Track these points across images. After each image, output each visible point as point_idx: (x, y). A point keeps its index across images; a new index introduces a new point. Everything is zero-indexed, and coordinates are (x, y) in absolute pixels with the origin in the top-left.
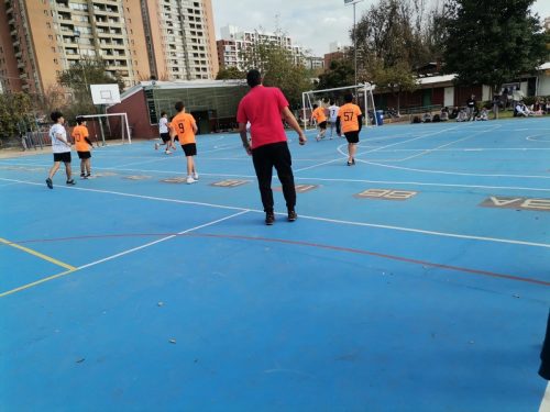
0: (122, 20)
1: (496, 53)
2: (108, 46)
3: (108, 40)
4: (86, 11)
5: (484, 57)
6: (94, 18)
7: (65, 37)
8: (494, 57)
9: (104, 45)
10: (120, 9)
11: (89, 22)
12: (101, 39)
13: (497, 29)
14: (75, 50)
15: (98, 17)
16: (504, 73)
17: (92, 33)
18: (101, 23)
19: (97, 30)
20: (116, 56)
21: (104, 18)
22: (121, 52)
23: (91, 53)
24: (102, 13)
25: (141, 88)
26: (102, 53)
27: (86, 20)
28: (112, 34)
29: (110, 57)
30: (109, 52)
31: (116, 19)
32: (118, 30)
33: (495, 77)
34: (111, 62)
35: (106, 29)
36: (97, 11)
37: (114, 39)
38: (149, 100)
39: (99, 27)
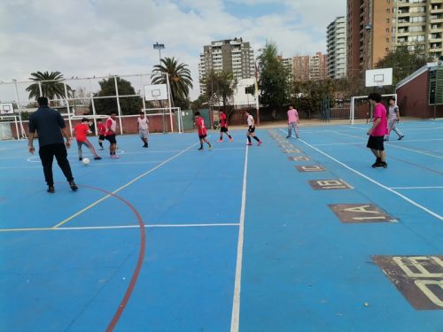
2: (439, 30)
3: (439, 25)
6: (430, 7)
7: (400, 28)
9: (435, 30)
11: (425, 11)
12: (432, 25)
14: (406, 38)
15: (434, 5)
17: (425, 21)
18: (436, 10)
19: (431, 17)
21: (439, 6)
23: (421, 39)
25: (426, 69)
26: (430, 36)
27: (422, 10)
29: (438, 40)
30: (438, 35)
34: (439, 44)
35: (439, 16)
38: (432, 80)
39: (433, 14)
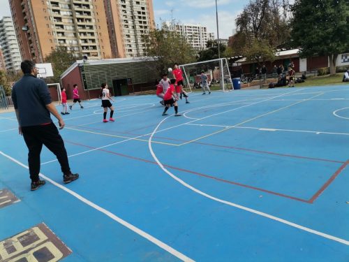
0: (93, 21)
1: (330, 30)
2: (85, 38)
3: (85, 34)
4: (71, 16)
5: (320, 34)
6: (76, 20)
7: (58, 33)
8: (329, 33)
9: (83, 37)
10: (92, 13)
11: (73, 22)
12: (80, 33)
13: (330, 11)
14: (64, 40)
15: (78, 19)
16: (338, 46)
17: (75, 29)
18: (80, 23)
19: (78, 27)
20: (89, 43)
21: (82, 20)
22: (93, 41)
23: (75, 42)
24: (81, 17)
25: (77, 65)
26: (80, 41)
27: (71, 21)
28: (87, 30)
29: (86, 44)
30: (85, 41)
31: (90, 20)
32: (91, 27)
33: (330, 49)
34: (87, 47)
35: (83, 27)
36: (78, 15)
37: (88, 33)
38: (82, 73)
39: (79, 26)
